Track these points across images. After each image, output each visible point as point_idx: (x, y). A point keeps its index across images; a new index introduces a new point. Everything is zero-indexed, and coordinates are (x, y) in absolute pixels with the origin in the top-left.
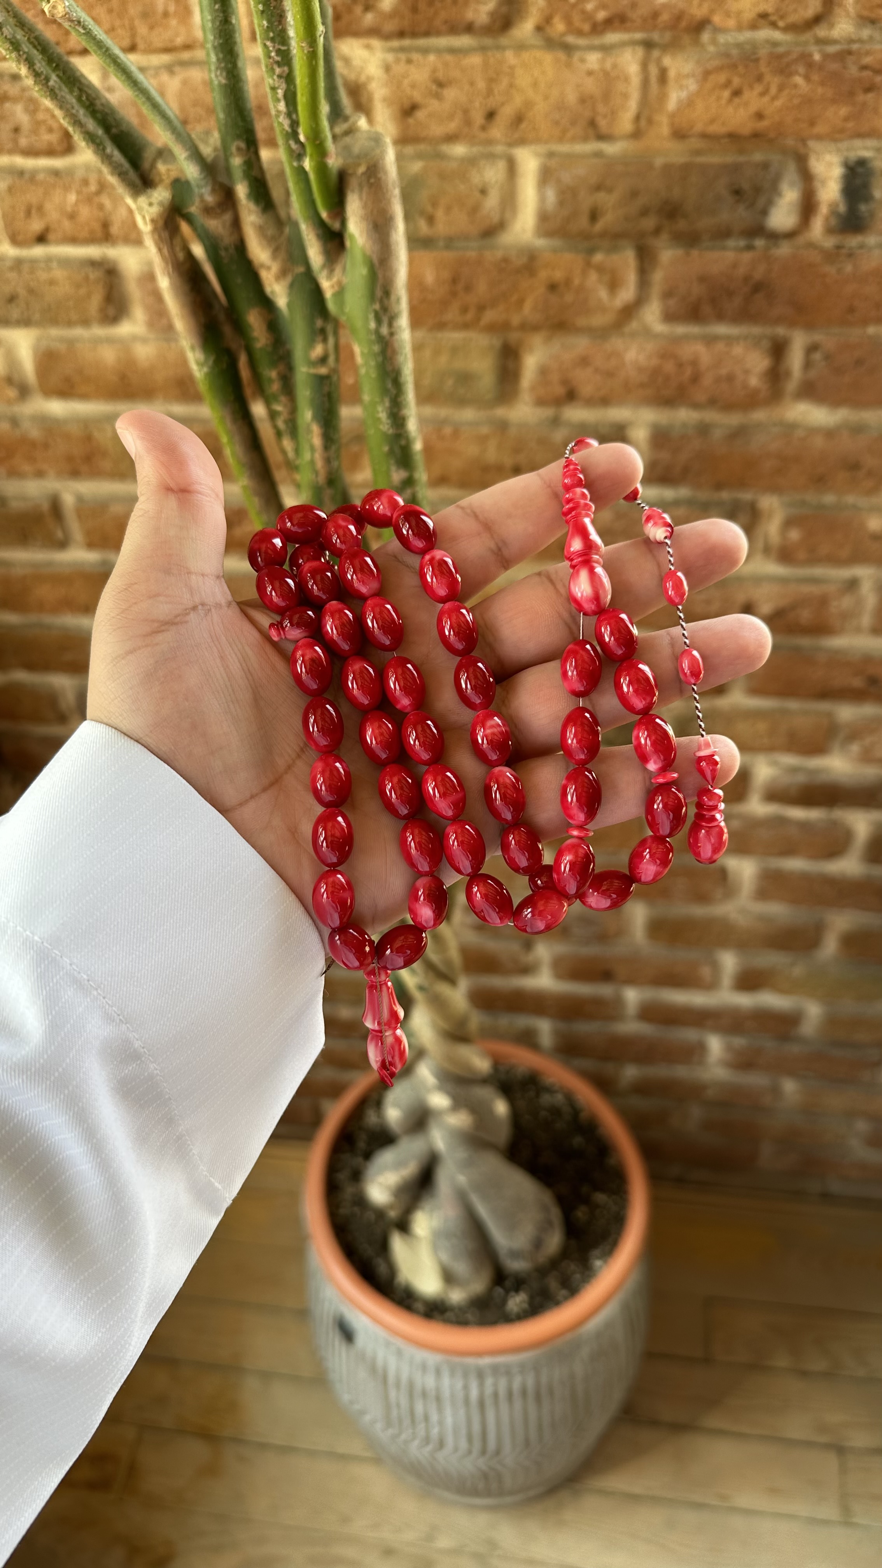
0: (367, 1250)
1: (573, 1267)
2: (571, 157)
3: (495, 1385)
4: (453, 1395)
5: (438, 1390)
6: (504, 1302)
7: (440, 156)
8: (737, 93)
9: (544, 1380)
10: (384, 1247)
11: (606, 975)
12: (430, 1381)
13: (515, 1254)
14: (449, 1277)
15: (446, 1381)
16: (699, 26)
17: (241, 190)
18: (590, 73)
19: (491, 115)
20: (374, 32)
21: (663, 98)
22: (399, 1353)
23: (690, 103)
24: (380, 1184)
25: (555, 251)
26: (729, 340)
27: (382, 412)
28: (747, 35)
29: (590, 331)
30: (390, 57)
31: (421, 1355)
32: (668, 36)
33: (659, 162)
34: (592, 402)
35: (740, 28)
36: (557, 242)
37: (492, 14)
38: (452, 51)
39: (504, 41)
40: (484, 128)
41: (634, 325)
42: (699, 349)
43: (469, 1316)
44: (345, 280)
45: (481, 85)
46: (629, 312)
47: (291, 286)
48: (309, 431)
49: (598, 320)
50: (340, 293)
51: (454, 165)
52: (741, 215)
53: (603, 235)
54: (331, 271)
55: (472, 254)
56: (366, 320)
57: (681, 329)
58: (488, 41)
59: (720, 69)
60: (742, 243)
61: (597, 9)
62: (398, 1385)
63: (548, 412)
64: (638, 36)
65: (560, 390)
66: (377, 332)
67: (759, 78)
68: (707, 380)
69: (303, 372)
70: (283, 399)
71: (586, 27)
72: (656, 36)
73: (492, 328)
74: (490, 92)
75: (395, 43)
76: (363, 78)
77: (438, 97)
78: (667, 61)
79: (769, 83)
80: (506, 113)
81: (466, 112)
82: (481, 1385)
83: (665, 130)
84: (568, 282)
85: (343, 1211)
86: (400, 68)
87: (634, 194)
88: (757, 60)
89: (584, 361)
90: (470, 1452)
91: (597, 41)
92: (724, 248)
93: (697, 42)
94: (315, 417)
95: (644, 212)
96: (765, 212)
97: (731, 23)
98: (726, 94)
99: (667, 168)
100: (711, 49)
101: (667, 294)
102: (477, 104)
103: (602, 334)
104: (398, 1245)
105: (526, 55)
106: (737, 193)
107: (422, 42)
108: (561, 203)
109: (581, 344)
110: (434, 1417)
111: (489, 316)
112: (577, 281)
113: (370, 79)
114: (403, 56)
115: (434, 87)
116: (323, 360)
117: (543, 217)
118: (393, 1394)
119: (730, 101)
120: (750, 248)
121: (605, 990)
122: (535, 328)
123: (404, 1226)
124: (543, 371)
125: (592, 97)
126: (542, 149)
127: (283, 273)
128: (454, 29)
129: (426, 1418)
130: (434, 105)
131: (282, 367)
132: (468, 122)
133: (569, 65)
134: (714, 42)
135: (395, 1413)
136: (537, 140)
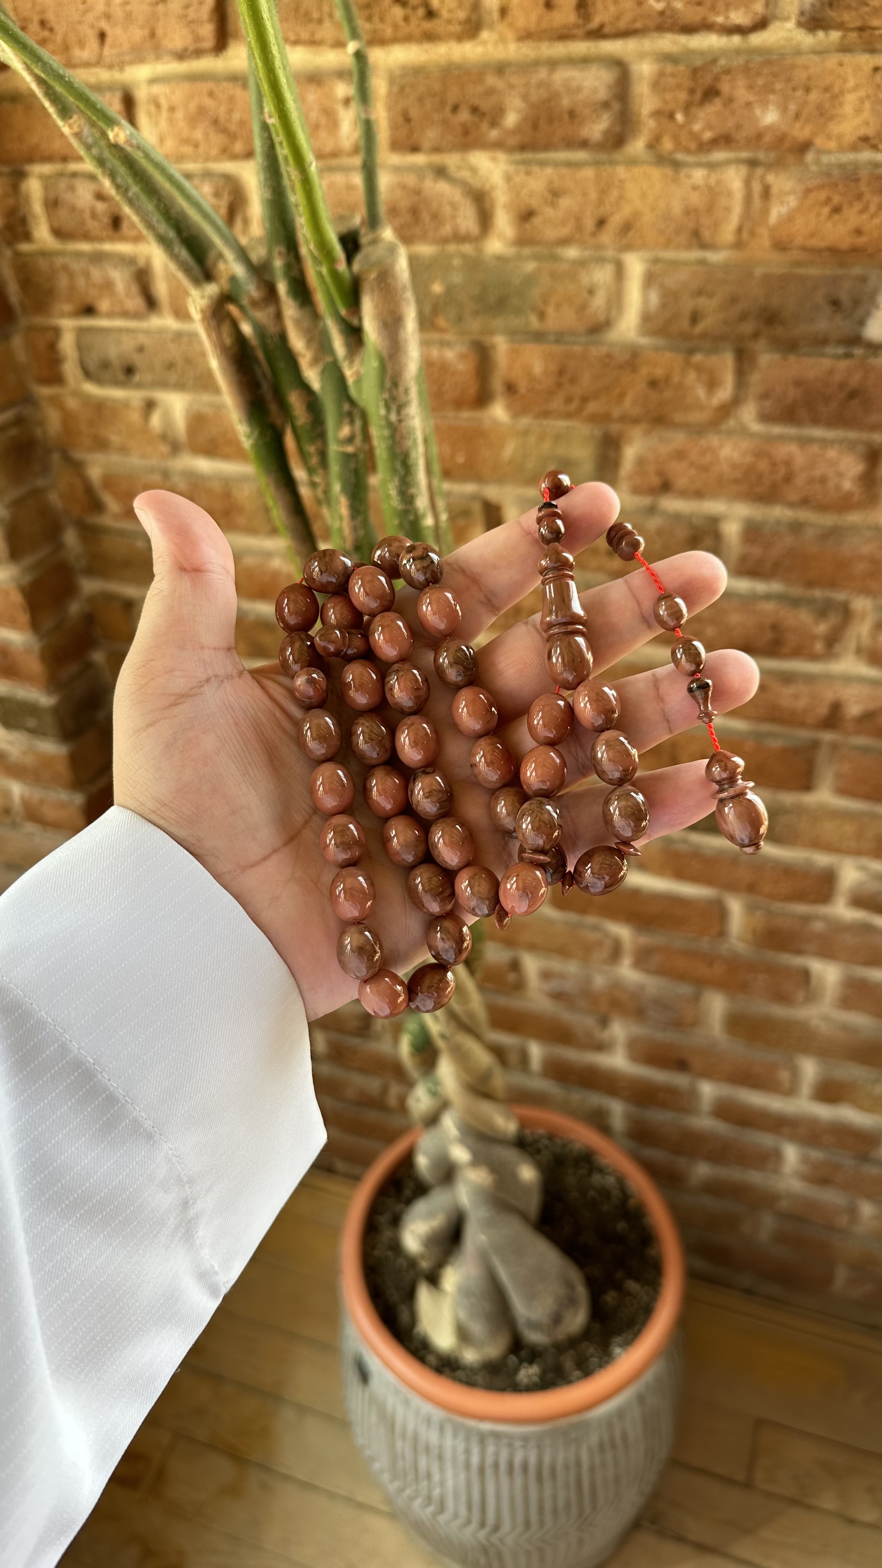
0: (394, 1295)
1: (592, 1350)
2: (675, 264)
3: (497, 1454)
4: (454, 1457)
5: (441, 1447)
6: (516, 1370)
7: (554, 258)
8: (837, 210)
9: (547, 1460)
10: (410, 1296)
11: (681, 1065)
12: (433, 1437)
13: (534, 1325)
14: (463, 1335)
15: (448, 1441)
16: (804, 147)
17: (282, 288)
18: (695, 188)
19: (601, 223)
20: (498, 145)
21: (765, 212)
22: (407, 1402)
23: (790, 218)
24: (413, 1232)
25: (657, 349)
26: (825, 443)
27: (393, 489)
28: (849, 157)
29: (686, 426)
30: (511, 168)
31: (427, 1408)
32: (773, 155)
33: (759, 272)
34: (685, 494)
35: (841, 149)
36: (660, 342)
37: (606, 133)
38: (569, 164)
39: (618, 156)
40: (594, 234)
41: (731, 423)
42: (793, 449)
43: (479, 1379)
44: (363, 371)
45: (593, 195)
46: (726, 410)
47: (323, 372)
48: (338, 502)
49: (696, 417)
50: (358, 381)
51: (564, 267)
52: (840, 325)
53: (704, 336)
54: (351, 362)
55: (578, 349)
56: (378, 406)
57: (777, 430)
58: (603, 156)
59: (821, 187)
60: (841, 351)
61: (703, 130)
62: (404, 1436)
63: (645, 501)
64: (744, 155)
65: (656, 481)
66: (387, 418)
67: (859, 197)
68: (800, 480)
69: (333, 449)
70: (321, 471)
71: (693, 146)
72: (761, 156)
73: (594, 419)
74: (600, 202)
75: (518, 156)
76: (488, 186)
77: (553, 205)
78: (771, 178)
79: (868, 202)
80: (616, 221)
81: (578, 219)
82: (483, 1452)
83: (766, 242)
84: (667, 379)
85: (376, 1253)
86: (519, 179)
87: (734, 300)
88: (857, 180)
89: (680, 455)
90: (469, 1522)
91: (704, 158)
92: (822, 355)
93: (801, 161)
94: (344, 490)
95: (743, 317)
96: (862, 323)
97: (832, 145)
98: (826, 210)
99: (767, 279)
100: (814, 168)
101: (765, 396)
102: (588, 214)
103: (699, 430)
104: (424, 1296)
105: (637, 171)
106: (835, 304)
107: (542, 156)
108: (664, 306)
109: (678, 439)
110: (436, 1477)
111: (592, 407)
112: (676, 379)
113: (493, 188)
114: (522, 168)
115: (550, 197)
116: (350, 440)
117: (646, 318)
118: (399, 1444)
119: (830, 217)
120: (848, 356)
121: (680, 1080)
122: (636, 421)
123: (433, 1279)
124: (641, 462)
125: (696, 210)
126: (648, 255)
127: (315, 361)
128: (572, 143)
129: (429, 1476)
130: (549, 212)
131: (319, 443)
132: (579, 228)
133: (675, 180)
134: (817, 162)
135: (400, 1464)
136: (643, 247)
